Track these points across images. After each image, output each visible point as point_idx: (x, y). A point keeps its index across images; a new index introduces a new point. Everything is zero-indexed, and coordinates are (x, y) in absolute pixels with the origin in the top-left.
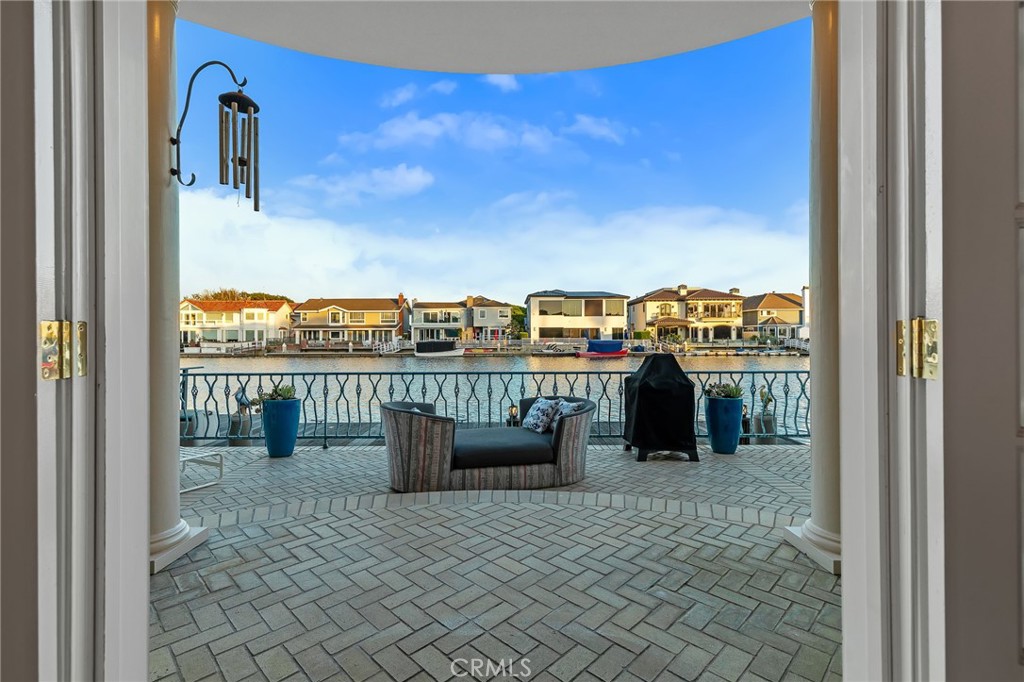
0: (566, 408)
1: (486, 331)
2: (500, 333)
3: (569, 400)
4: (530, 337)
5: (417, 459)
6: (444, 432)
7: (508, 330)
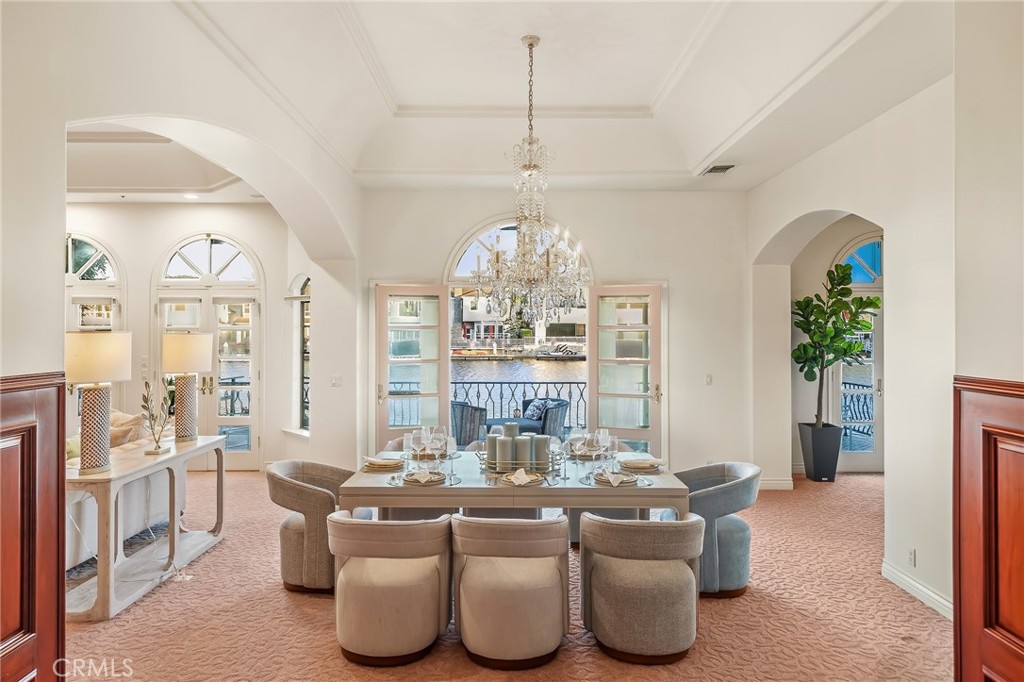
0: (551, 404)
1: (478, 327)
2: (497, 329)
3: (553, 400)
4: (534, 335)
5: (466, 431)
6: (481, 416)
7: (506, 327)
